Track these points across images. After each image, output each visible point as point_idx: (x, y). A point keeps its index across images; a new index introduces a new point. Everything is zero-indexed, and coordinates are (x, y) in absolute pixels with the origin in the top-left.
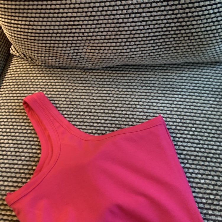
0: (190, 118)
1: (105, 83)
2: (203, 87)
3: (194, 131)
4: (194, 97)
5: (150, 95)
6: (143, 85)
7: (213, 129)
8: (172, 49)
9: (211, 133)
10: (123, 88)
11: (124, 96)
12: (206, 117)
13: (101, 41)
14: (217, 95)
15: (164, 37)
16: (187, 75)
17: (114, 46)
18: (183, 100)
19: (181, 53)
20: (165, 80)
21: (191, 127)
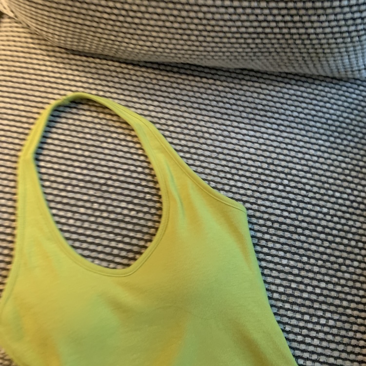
0: (283, 163)
1: (157, 87)
2: (314, 116)
3: (285, 186)
4: (296, 131)
5: (229, 119)
6: (218, 99)
7: (315, 186)
9: (311, 191)
10: (185, 101)
11: (186, 115)
12: (309, 165)
14: (333, 131)
16: (292, 92)
18: (277, 133)
20: (255, 95)
21: (282, 179)
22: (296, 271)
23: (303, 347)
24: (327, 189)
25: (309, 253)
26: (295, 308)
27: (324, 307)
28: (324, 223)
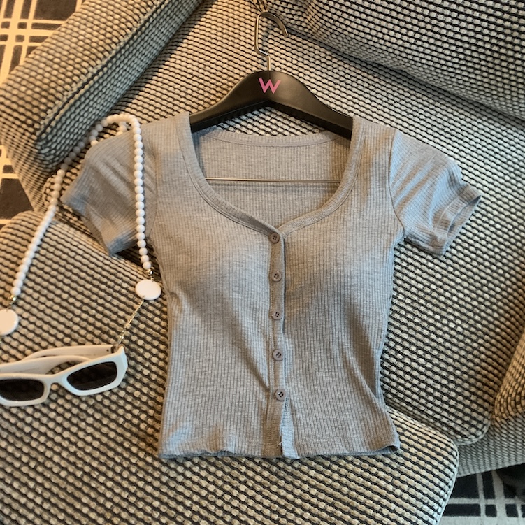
1: (355, 85)
4: (475, 160)
5: (414, 130)
6: (409, 111)
7: (479, 212)
8: (478, 72)
10: (378, 104)
11: (375, 115)
13: (382, 16)
14: (510, 172)
15: (473, 48)
16: (481, 126)
17: (396, 32)
18: (457, 156)
19: (486, 85)
20: (446, 118)
22: (439, 276)
23: (427, 340)
24: (490, 219)
25: (456, 265)
26: (430, 306)
27: (457, 314)
28: (477, 245)
